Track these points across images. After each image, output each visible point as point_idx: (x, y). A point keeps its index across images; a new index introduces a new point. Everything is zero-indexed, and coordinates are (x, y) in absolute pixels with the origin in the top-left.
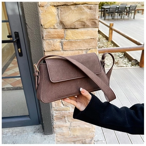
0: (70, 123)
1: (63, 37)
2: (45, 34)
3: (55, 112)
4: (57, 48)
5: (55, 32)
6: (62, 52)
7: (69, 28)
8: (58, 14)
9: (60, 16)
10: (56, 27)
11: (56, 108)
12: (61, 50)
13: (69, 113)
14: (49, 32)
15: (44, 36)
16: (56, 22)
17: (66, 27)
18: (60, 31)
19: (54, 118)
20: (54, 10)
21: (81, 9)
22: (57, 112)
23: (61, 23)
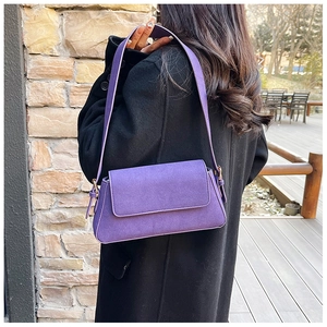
0: (82, 309)
1: (70, 76)
2: (30, 67)
3: (42, 270)
4: (54, 100)
5: (54, 63)
6: (68, 110)
7: (84, 58)
8: (61, 26)
9: (67, 29)
10: (56, 53)
11: (46, 260)
12: (65, 105)
13: (81, 276)
14: (39, 64)
15: (28, 71)
16: (56, 42)
17: (78, 55)
18: (65, 61)
19: (41, 289)
20: (54, 17)
21: (110, 19)
22: (49, 272)
23: (68, 44)
